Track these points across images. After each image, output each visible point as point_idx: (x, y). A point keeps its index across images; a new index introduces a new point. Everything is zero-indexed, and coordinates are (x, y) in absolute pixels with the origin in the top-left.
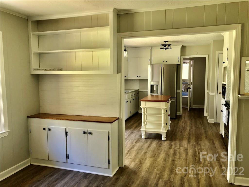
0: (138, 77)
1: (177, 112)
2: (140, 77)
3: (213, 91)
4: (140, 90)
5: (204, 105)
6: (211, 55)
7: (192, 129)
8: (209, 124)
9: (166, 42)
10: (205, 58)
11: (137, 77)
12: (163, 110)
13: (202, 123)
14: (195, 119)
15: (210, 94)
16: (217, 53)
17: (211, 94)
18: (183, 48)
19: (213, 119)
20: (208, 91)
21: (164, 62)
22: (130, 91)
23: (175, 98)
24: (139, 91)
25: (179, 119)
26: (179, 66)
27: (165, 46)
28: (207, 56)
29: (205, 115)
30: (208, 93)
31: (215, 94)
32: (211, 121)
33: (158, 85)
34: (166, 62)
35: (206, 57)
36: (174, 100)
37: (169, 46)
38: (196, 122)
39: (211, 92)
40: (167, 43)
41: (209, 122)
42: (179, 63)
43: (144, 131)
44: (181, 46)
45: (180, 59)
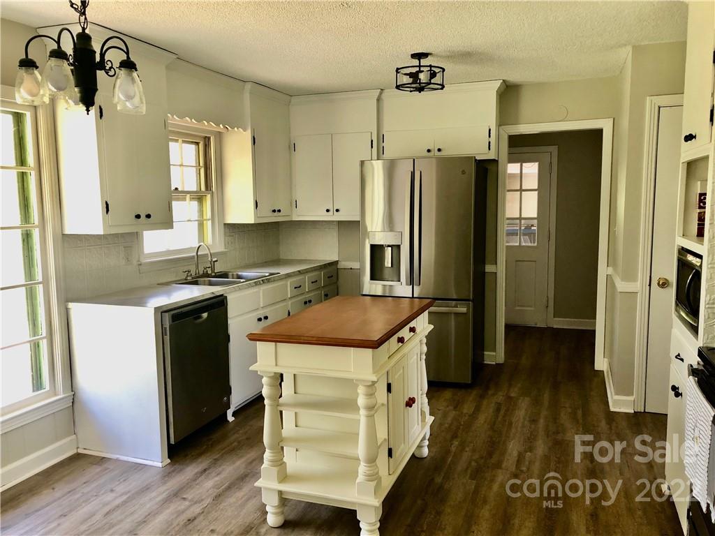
0: (331, 213)
1: (486, 353)
2: (337, 210)
3: (630, 276)
4: (344, 264)
5: (595, 319)
6: (625, 123)
7: (531, 451)
8: (612, 417)
9: (419, 56)
10: (598, 133)
11: (328, 211)
12: (361, 390)
13: (580, 412)
14: (556, 386)
15: (616, 284)
16: (650, 103)
17: (621, 286)
18: (509, 94)
19: (631, 398)
20: (610, 271)
21: (429, 151)
22: (283, 271)
23: (468, 300)
24: (341, 266)
25: (487, 388)
26: (491, 167)
27: (414, 76)
28: (606, 126)
29: (598, 367)
30: (609, 278)
31: (638, 286)
32: (620, 403)
33: (398, 247)
34: (439, 150)
35: (602, 130)
36: (464, 310)
37: (433, 75)
38: (555, 406)
39: (622, 280)
40: (424, 62)
41: (612, 409)
42: (492, 156)
43: (274, 490)
44: (498, 84)
45: (493, 139)
